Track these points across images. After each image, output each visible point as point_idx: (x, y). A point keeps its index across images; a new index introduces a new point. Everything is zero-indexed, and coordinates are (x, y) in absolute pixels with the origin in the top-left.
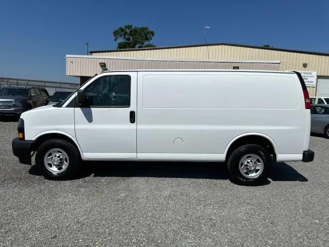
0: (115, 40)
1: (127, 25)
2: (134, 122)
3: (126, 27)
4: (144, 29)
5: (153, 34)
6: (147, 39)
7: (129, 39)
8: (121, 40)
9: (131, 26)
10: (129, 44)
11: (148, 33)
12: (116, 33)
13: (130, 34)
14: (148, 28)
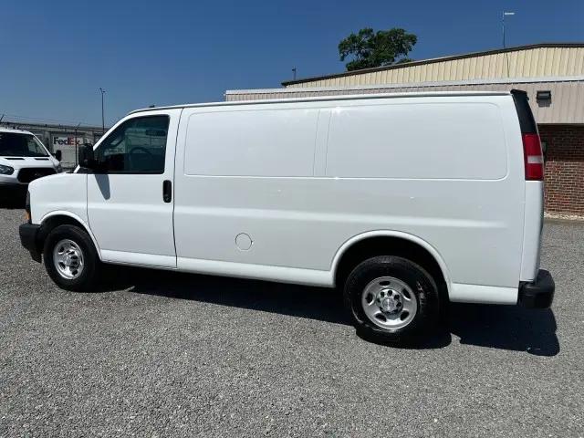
0: (342, 59)
1: (363, 29)
2: (169, 201)
3: (361, 33)
4: (395, 33)
5: (413, 39)
6: (402, 51)
7: (366, 55)
8: (352, 57)
9: (372, 31)
10: (366, 62)
11: (404, 38)
12: (343, 47)
13: (371, 46)
14: (403, 31)
